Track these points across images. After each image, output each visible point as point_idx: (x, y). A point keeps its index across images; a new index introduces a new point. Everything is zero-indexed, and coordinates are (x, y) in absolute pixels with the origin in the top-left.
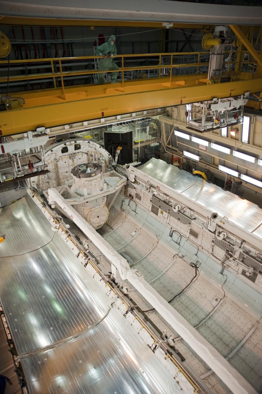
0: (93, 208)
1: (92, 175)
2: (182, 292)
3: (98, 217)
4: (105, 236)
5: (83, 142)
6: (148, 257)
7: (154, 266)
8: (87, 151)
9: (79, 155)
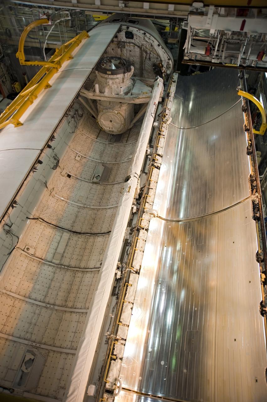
1: (108, 72)
2: (96, 235)
3: (111, 121)
4: (115, 144)
5: (137, 31)
6: (115, 185)
7: (110, 197)
8: (141, 44)
9: (130, 46)
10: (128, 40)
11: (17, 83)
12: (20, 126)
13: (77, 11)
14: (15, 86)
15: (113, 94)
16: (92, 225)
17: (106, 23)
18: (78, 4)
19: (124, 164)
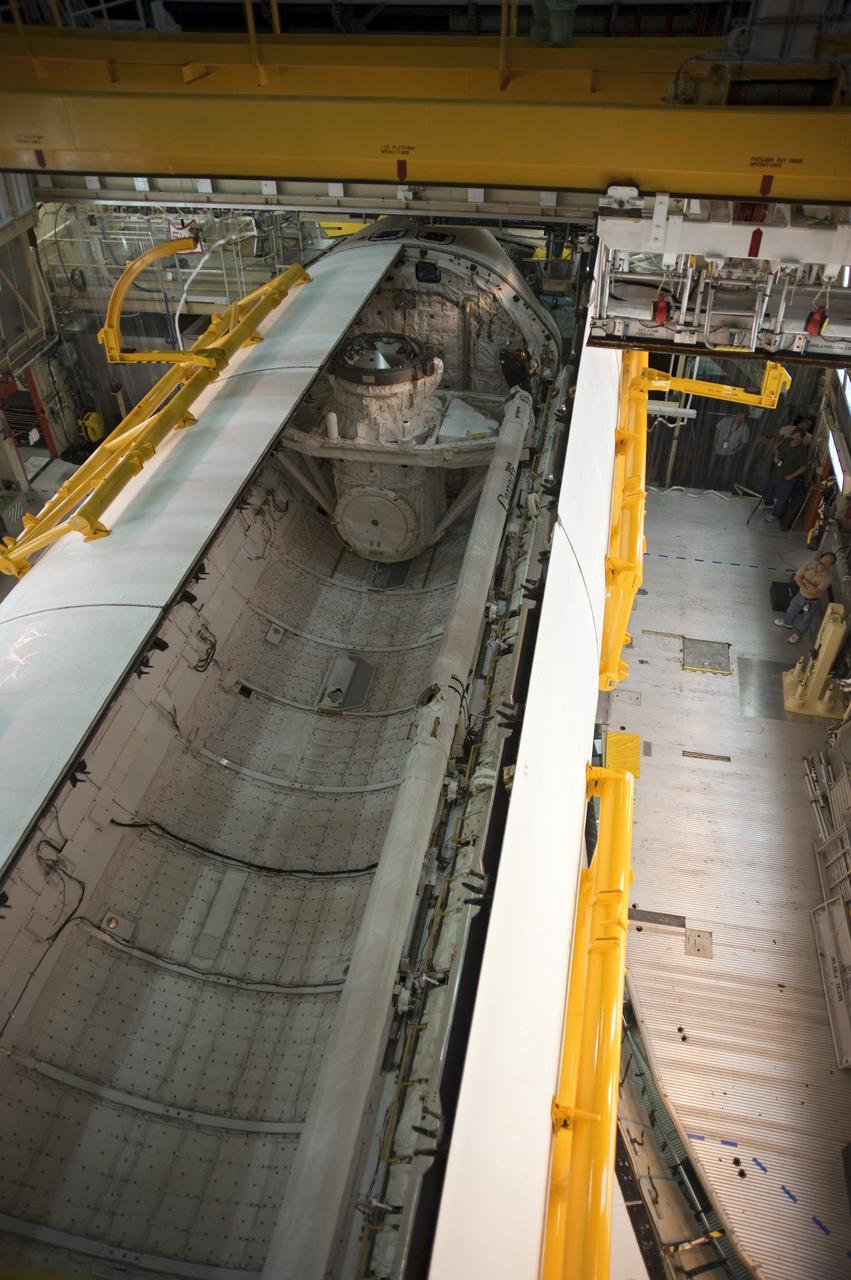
0: (360, 489)
1: (366, 379)
2: (330, 876)
3: (375, 523)
4: (389, 593)
5: (451, 261)
6: (390, 719)
7: (373, 755)
8: (463, 297)
9: (430, 303)
10: (424, 287)
11: (94, 415)
12: (102, 536)
13: (276, 213)
14: (87, 423)
15: (382, 440)
16: (317, 845)
17: (361, 243)
18: (280, 197)
19: (417, 653)
